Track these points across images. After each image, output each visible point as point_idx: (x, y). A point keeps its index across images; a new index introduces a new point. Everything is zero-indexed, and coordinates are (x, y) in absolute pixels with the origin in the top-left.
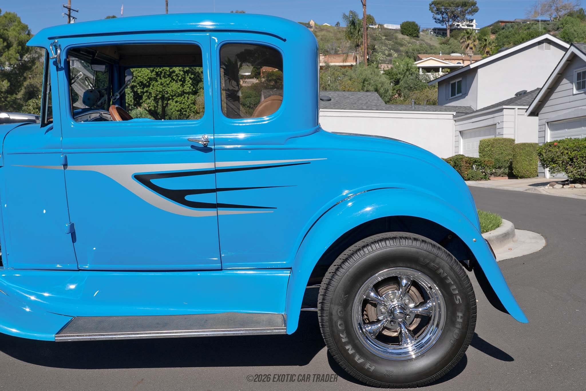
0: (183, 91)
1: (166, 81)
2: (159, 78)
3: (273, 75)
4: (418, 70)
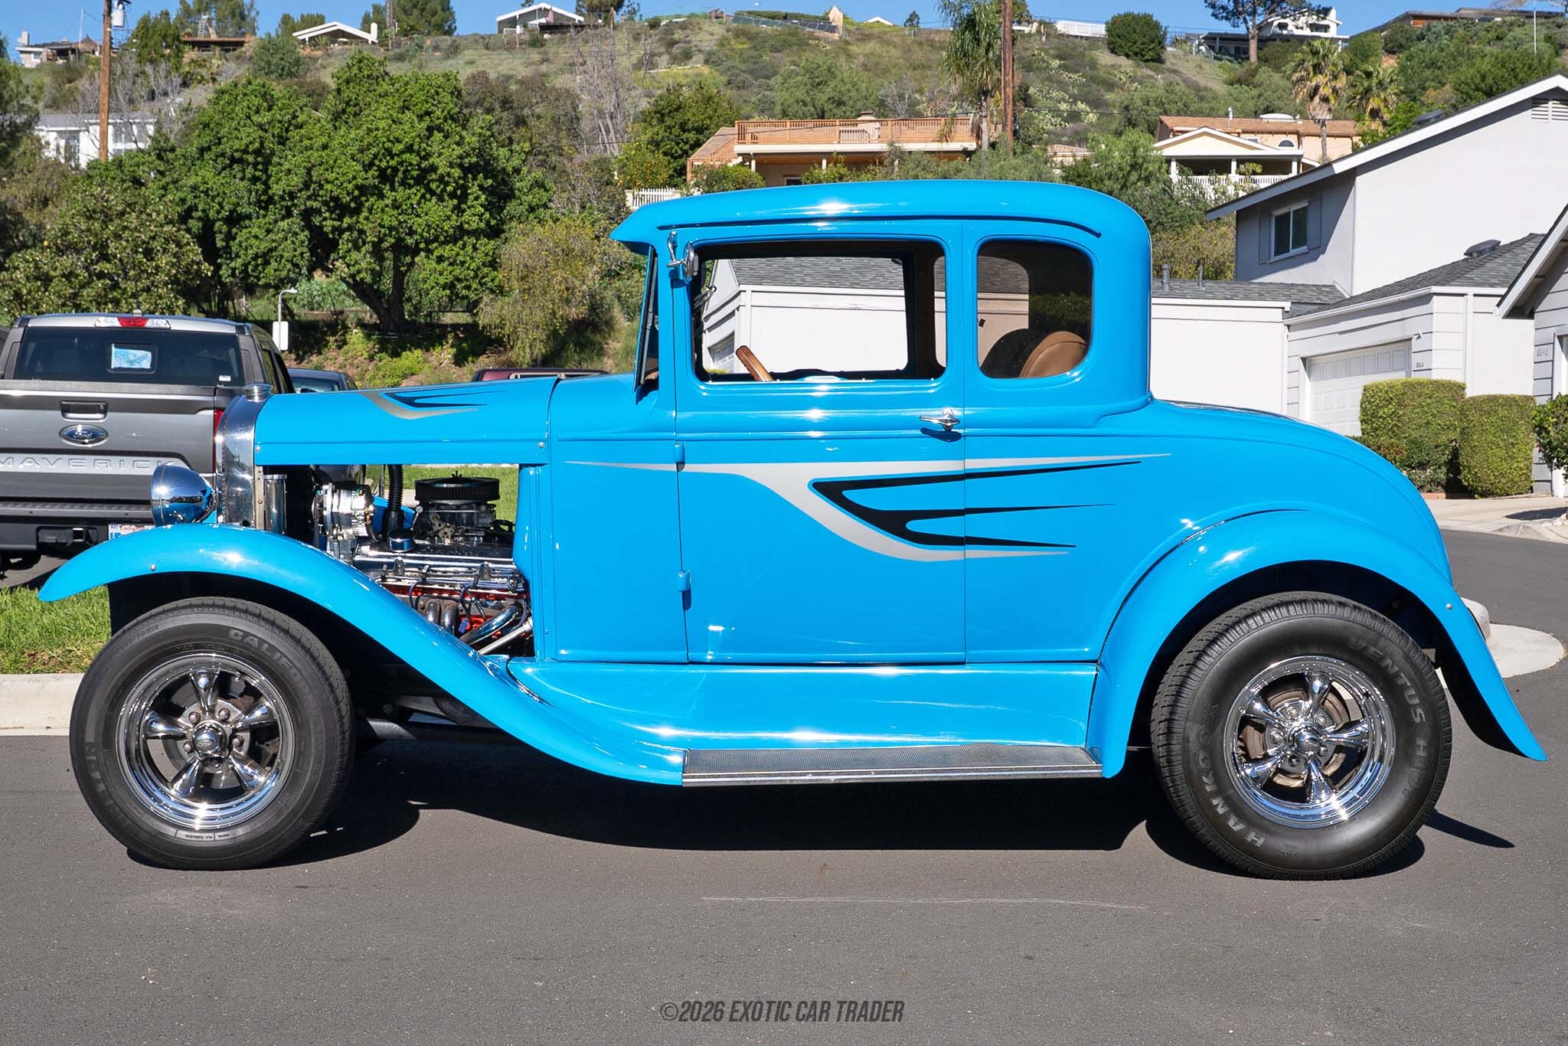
0: (460, 227)
1: (409, 198)
2: (388, 187)
3: (725, 177)
4: (1165, 166)
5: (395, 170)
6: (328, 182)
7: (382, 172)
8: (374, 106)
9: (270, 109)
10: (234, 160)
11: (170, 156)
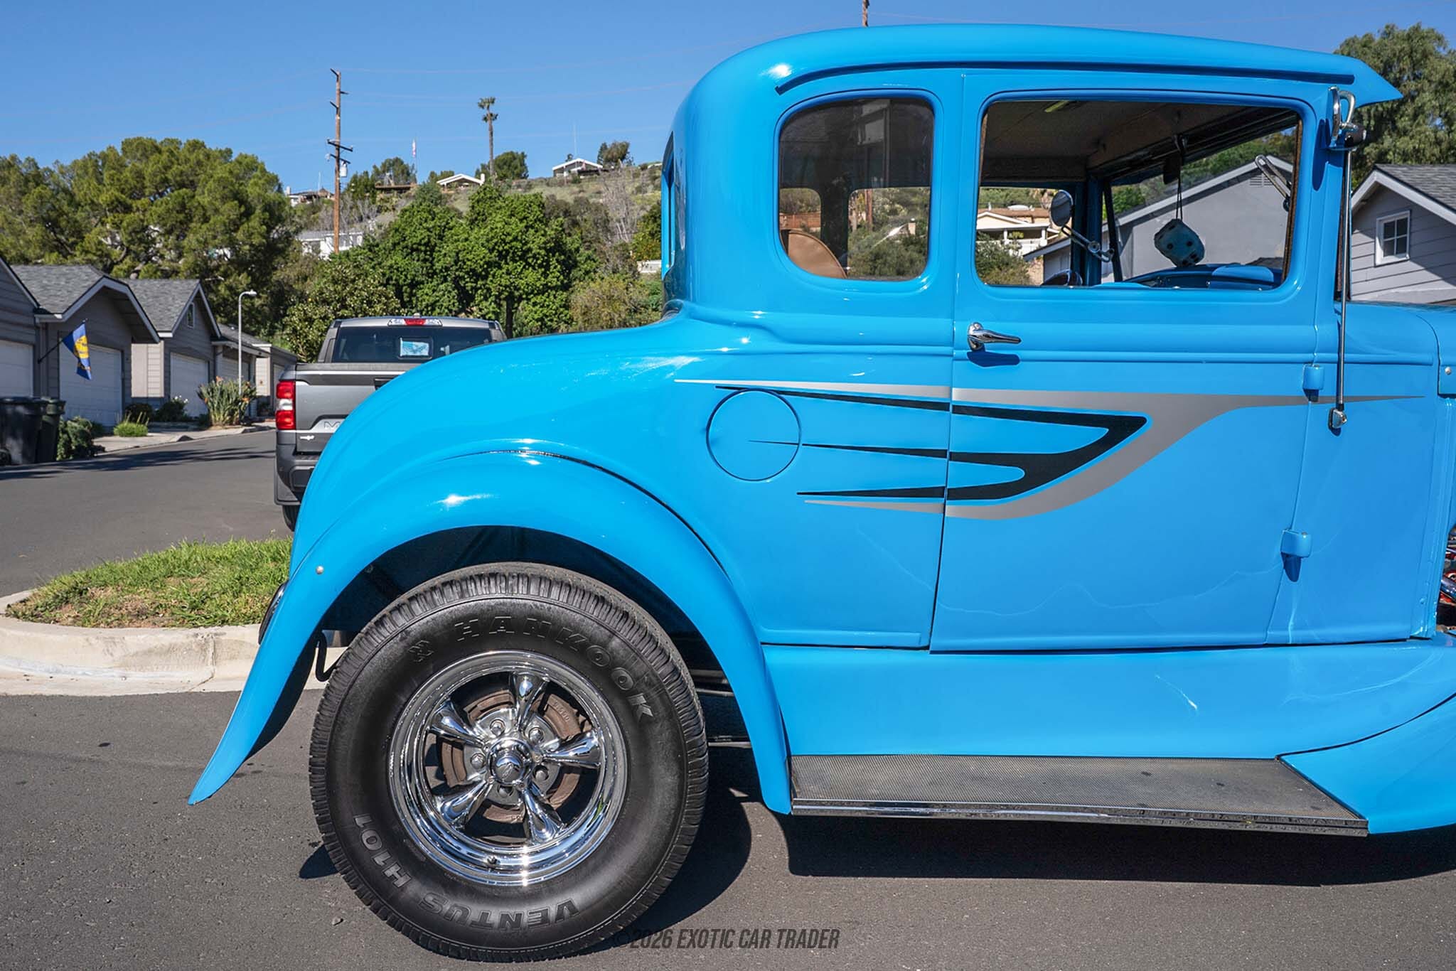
0: (547, 284)
1: (516, 268)
2: (503, 262)
5: (507, 252)
7: (500, 253)
8: (494, 215)
9: (433, 219)
10: (413, 250)
11: (376, 249)
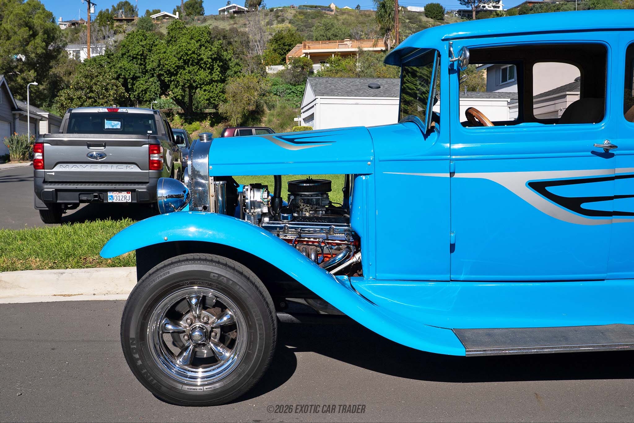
0: (212, 79)
1: (194, 70)
2: (186, 66)
3: (300, 61)
5: (189, 60)
6: (166, 65)
7: (184, 61)
8: (181, 38)
9: (145, 40)
10: (133, 58)
11: (112, 57)
